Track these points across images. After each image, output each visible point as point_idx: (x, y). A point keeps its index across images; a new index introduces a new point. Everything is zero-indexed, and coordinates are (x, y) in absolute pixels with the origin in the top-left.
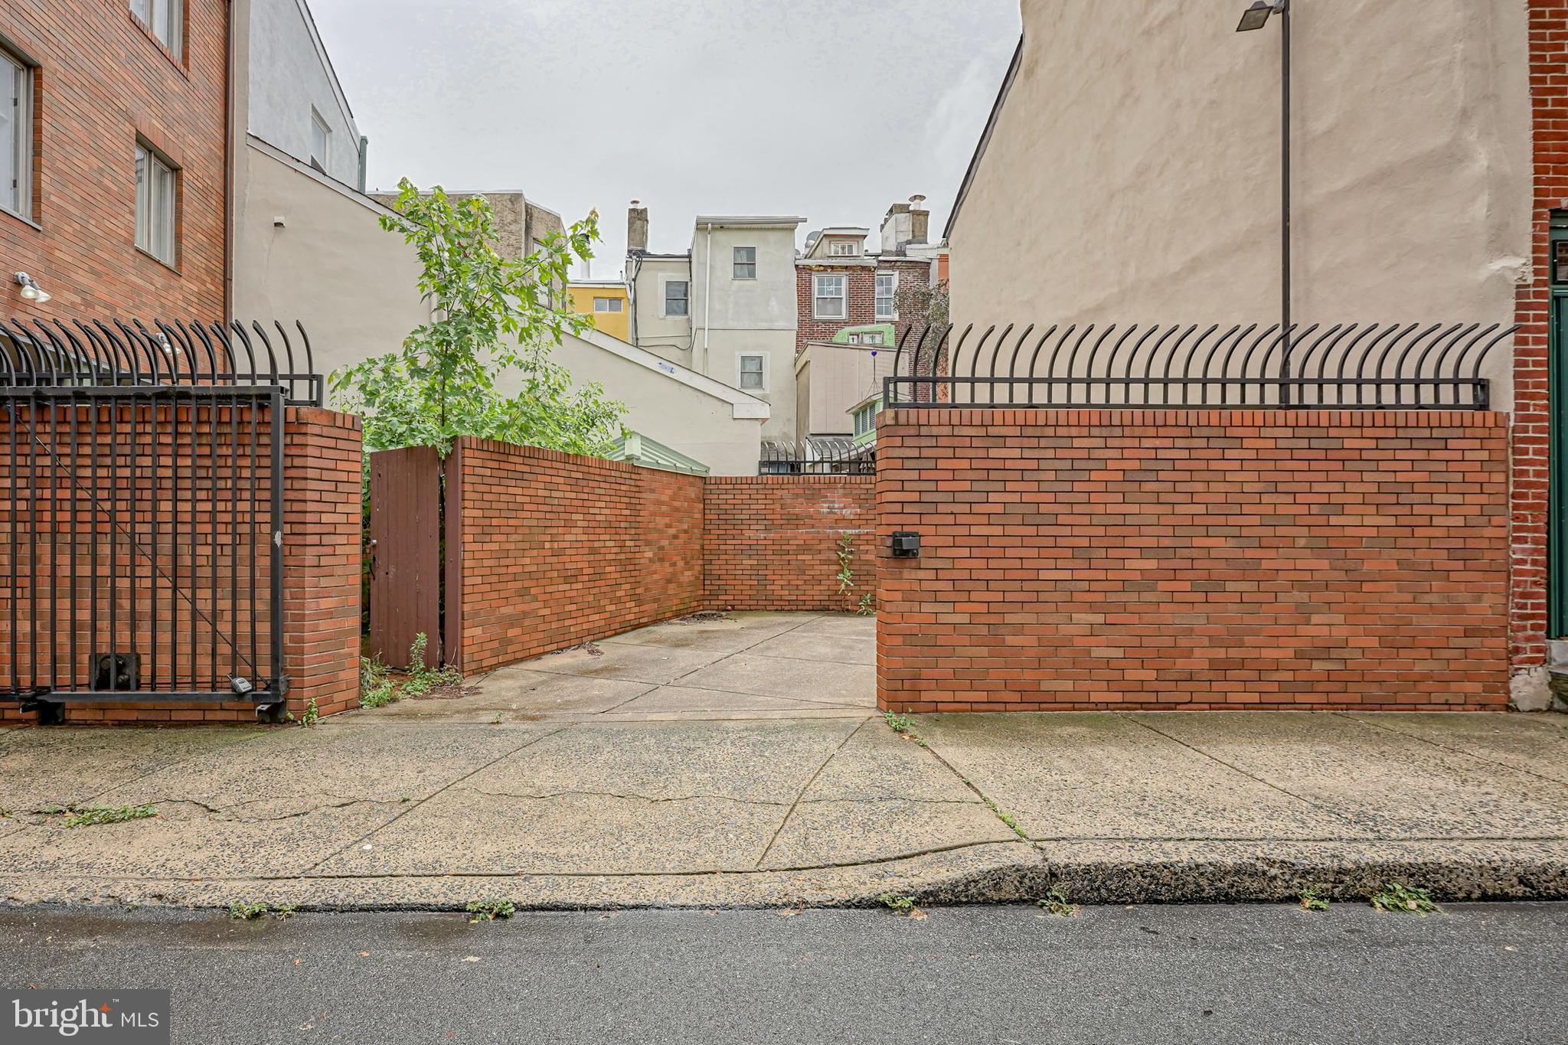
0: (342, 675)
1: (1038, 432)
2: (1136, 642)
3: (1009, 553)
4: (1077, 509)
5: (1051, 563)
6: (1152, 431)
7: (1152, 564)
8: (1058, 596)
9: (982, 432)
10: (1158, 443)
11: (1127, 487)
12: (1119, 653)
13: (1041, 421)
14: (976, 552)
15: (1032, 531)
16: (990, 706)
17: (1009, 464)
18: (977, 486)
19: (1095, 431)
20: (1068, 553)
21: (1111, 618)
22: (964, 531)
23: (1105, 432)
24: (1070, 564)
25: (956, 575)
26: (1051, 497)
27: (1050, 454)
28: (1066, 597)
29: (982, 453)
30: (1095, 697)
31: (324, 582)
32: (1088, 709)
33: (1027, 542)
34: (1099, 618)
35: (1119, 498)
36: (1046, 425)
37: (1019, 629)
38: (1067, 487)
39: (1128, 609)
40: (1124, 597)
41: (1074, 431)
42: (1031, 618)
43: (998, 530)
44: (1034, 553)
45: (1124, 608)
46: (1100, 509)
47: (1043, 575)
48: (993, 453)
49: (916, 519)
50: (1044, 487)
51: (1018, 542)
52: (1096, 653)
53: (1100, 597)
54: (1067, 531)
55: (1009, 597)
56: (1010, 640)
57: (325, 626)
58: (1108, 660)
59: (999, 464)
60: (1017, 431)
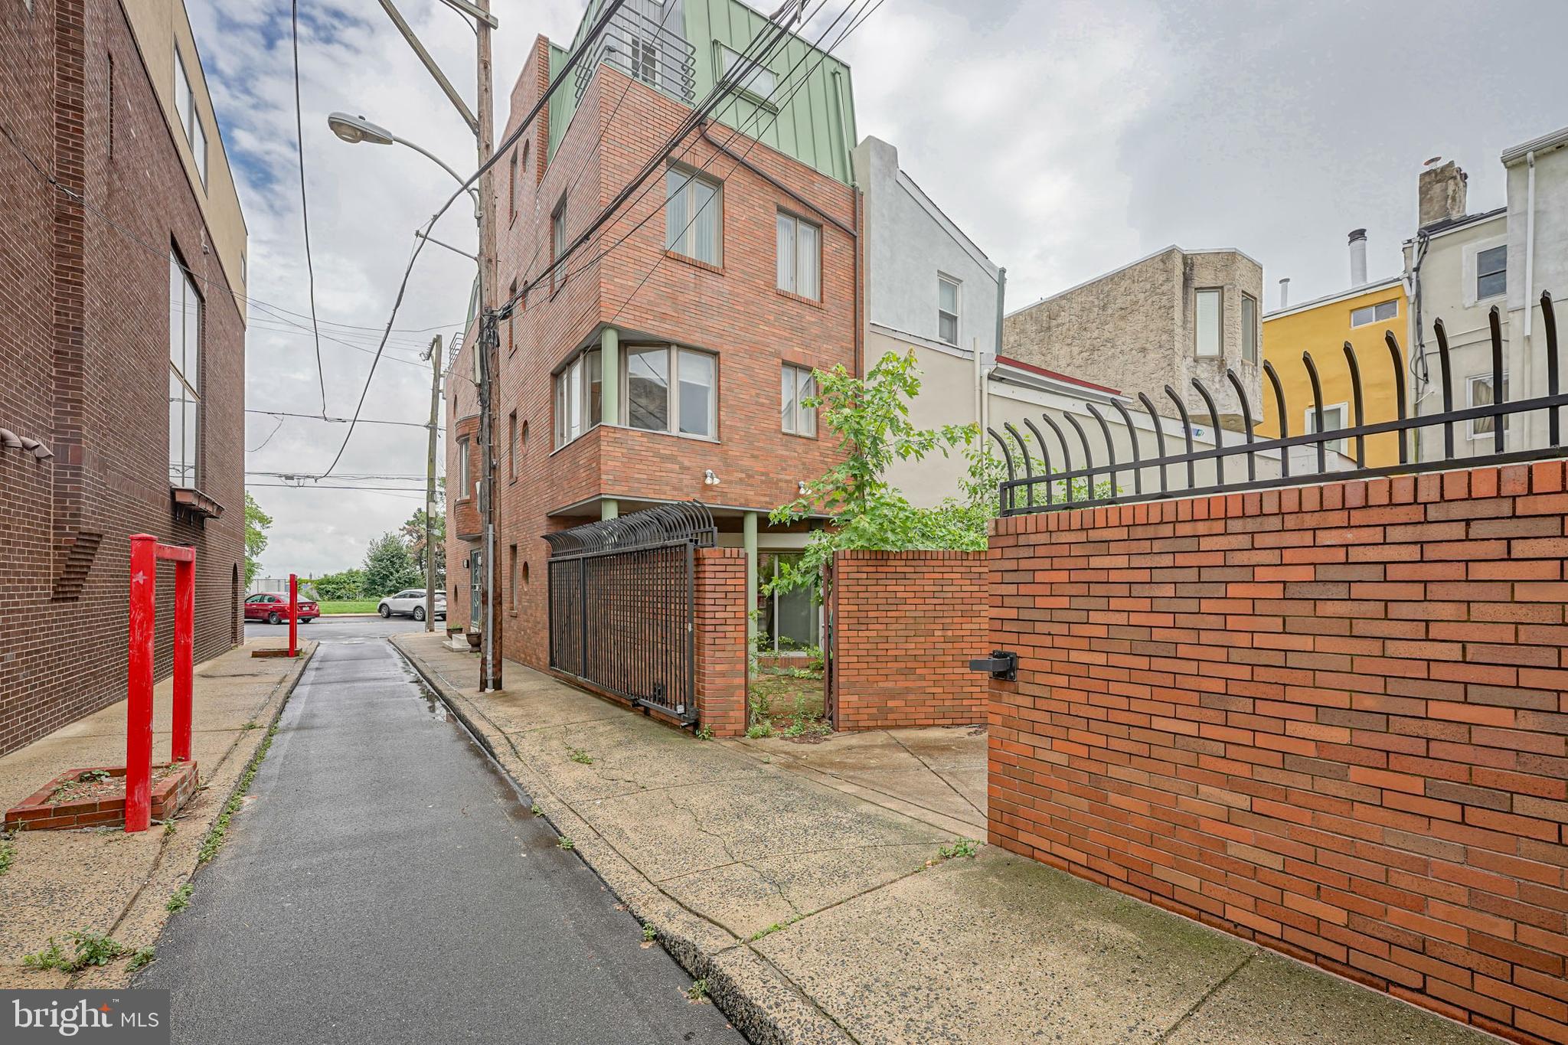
0: (731, 713)
1: (1150, 532)
2: (1307, 853)
3: (1114, 688)
4: (1206, 637)
5: (1169, 710)
6: (1339, 518)
7: (1341, 736)
8: (1178, 756)
9: (1081, 537)
10: (1350, 536)
11: (1290, 608)
12: (1276, 863)
13: (1155, 517)
14: (1076, 683)
15: (1143, 663)
16: (1090, 873)
17: (1114, 576)
18: (1077, 603)
19: (1235, 526)
20: (1194, 698)
21: (1260, 805)
22: (1062, 655)
23: (1251, 525)
24: (1195, 714)
25: (1054, 706)
26: (1168, 620)
27: (1167, 560)
28: (1191, 759)
29: (1081, 563)
30: (1232, 914)
31: (718, 654)
32: (1219, 927)
33: (1137, 676)
34: (1242, 801)
35: (1276, 624)
36: (1161, 523)
37: (1126, 788)
38: (1193, 606)
39: (1291, 798)
40: (1283, 778)
41: (1202, 528)
42: (1142, 778)
43: (1101, 659)
44: (1145, 692)
45: (1285, 794)
46: (1244, 640)
47: (1157, 723)
48: (1095, 562)
49: (1013, 638)
50: (1159, 605)
51: (1124, 675)
52: (1234, 850)
53: (1243, 770)
54: (1192, 667)
55: (1114, 744)
56: (1114, 798)
57: (719, 681)
58: (1256, 869)
59: (1102, 576)
60: (1123, 533)
